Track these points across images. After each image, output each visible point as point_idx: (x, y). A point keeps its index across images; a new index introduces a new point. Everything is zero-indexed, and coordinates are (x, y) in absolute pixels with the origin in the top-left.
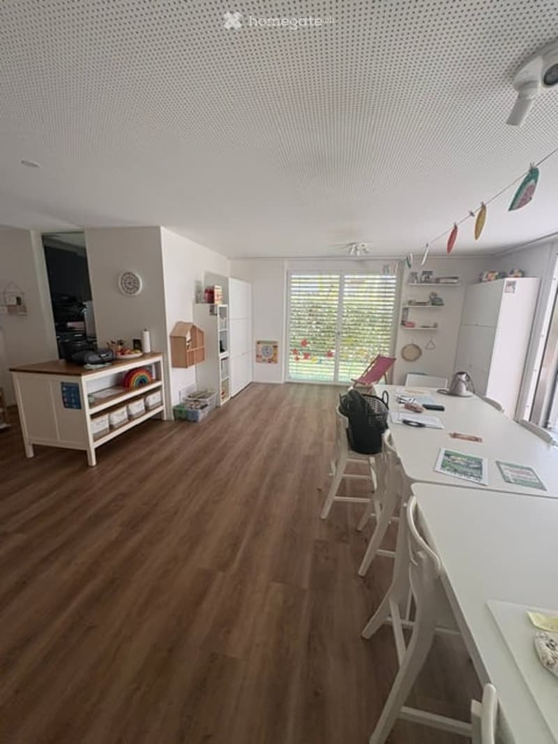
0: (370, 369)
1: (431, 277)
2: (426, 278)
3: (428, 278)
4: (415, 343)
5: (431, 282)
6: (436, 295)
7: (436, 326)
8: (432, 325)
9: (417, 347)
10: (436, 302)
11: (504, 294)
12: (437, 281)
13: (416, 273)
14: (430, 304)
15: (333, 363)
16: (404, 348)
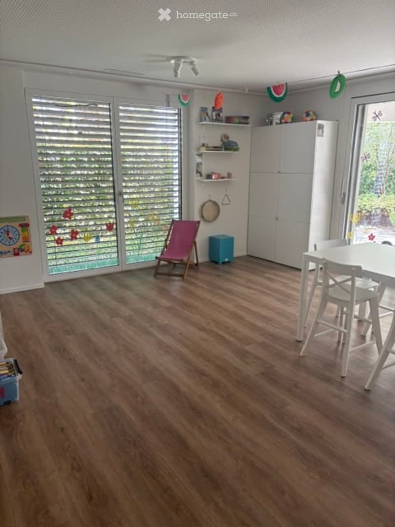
0: (168, 242)
1: (221, 115)
2: (216, 115)
3: (219, 115)
4: (213, 199)
5: (221, 121)
6: (228, 138)
7: (229, 176)
8: (226, 175)
9: (215, 204)
10: (228, 146)
11: (317, 137)
12: (229, 120)
13: (206, 109)
14: (223, 149)
15: (114, 238)
16: (202, 207)
